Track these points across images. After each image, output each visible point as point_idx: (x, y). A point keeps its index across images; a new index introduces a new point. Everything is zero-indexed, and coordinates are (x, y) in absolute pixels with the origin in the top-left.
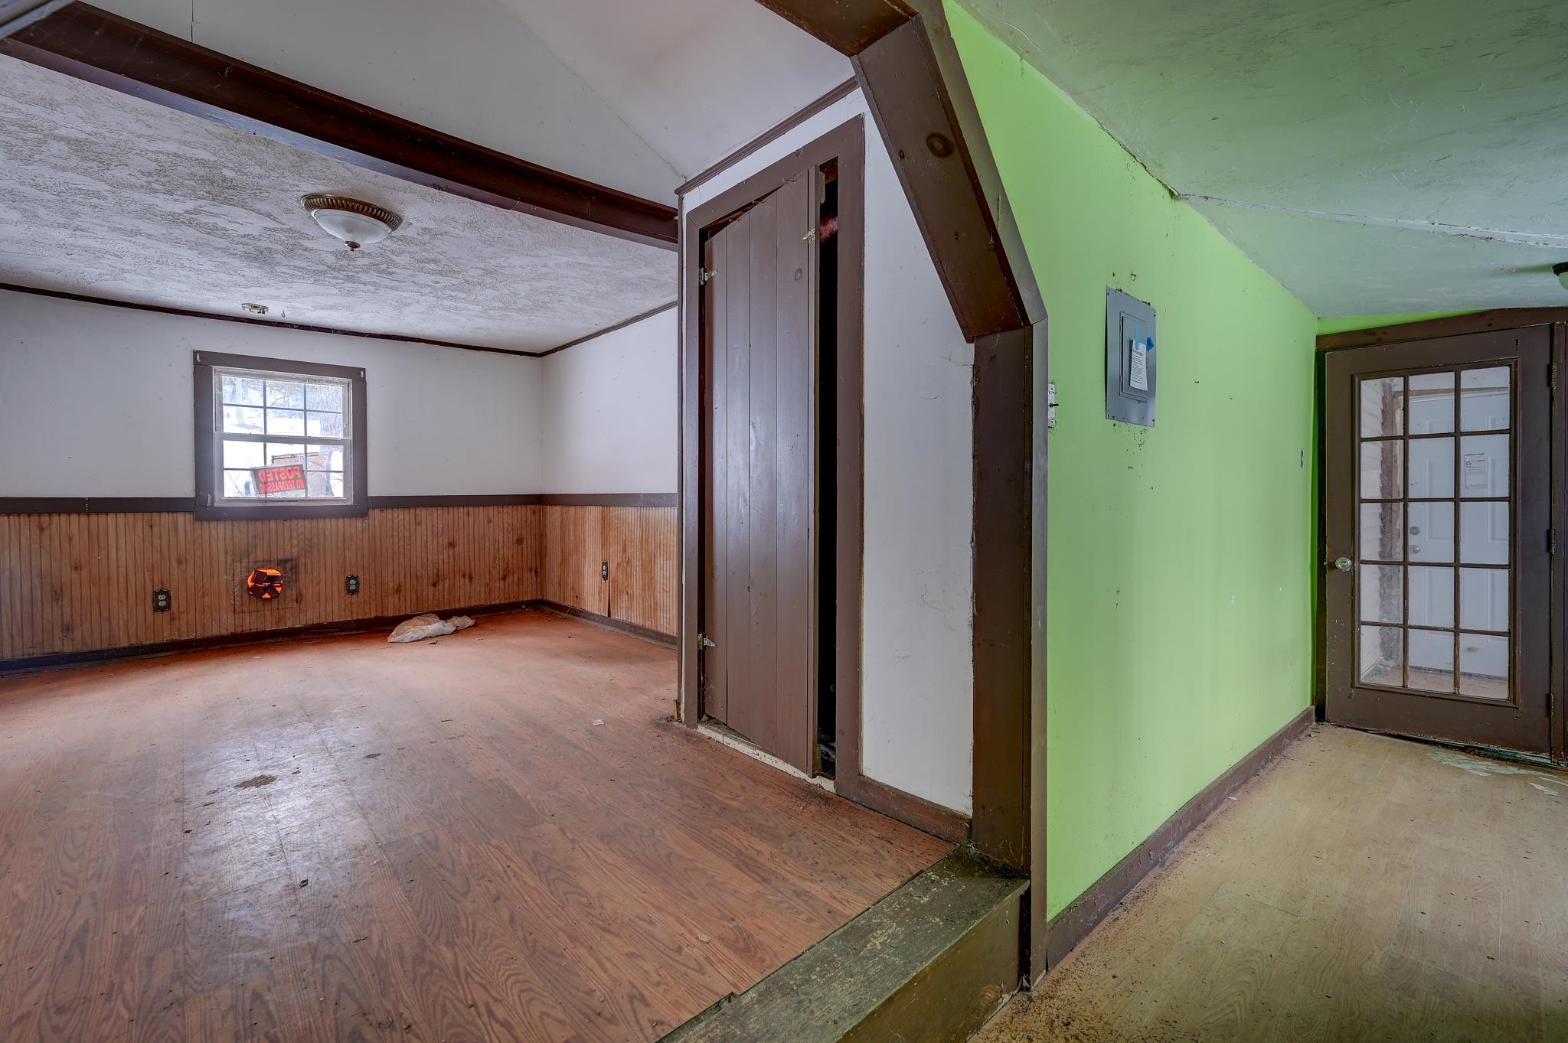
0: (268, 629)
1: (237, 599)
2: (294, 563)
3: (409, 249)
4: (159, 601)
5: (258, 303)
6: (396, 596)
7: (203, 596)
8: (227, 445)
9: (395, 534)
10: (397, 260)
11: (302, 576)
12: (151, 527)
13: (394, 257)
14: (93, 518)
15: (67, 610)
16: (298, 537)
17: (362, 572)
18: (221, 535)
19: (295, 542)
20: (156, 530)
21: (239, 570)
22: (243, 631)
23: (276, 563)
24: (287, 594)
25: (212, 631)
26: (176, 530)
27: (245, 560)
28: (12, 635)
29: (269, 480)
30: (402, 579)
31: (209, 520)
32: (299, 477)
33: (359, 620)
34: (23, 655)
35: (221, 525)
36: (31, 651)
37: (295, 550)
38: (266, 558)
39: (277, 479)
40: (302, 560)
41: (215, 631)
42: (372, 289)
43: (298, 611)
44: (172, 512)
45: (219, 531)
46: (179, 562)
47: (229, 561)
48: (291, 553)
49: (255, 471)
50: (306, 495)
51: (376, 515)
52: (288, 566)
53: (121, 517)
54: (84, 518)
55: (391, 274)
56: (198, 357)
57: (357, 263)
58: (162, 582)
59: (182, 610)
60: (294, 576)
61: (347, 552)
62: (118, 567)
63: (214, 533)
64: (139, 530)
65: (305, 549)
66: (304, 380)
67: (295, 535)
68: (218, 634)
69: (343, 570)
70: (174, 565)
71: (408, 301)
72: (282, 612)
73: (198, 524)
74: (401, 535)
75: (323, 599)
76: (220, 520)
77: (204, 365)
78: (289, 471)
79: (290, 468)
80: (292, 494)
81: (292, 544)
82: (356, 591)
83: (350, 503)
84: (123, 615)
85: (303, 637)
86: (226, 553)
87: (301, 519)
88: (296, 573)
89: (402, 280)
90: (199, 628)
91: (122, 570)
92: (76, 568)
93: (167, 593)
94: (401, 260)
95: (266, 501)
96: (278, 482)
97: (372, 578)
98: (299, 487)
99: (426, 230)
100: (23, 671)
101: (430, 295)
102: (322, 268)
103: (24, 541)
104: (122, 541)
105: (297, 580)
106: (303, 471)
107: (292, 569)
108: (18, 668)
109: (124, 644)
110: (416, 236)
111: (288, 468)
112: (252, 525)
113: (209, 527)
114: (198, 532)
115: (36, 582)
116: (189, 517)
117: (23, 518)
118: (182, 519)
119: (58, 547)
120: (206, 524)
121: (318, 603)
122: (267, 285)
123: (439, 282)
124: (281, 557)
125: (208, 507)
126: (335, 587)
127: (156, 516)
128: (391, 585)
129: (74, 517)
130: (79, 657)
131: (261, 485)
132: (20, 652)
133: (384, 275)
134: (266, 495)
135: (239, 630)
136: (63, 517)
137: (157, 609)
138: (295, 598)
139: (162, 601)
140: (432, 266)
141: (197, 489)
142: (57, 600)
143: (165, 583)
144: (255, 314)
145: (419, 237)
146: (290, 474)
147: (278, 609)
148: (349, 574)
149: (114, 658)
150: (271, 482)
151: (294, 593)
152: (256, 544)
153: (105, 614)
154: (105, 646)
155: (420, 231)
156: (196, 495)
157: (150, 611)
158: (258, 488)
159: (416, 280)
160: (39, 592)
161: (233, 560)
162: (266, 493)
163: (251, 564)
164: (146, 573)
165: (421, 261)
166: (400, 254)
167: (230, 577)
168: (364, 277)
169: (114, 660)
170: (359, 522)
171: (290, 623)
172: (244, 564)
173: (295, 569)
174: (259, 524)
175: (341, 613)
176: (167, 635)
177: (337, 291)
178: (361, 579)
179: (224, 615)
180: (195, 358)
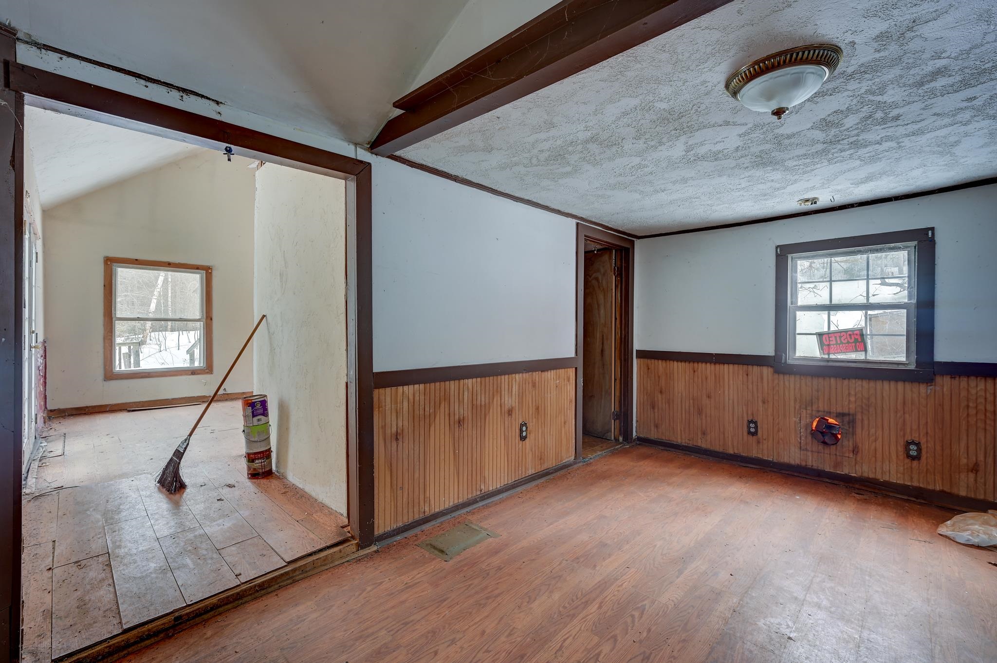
0: (827, 469)
1: (803, 438)
2: (851, 417)
3: (886, 78)
4: (750, 427)
5: (806, 196)
6: (972, 476)
7: (778, 431)
8: (800, 314)
9: (971, 405)
10: (886, 98)
11: (859, 431)
12: (747, 375)
13: (879, 98)
14: (717, 366)
15: (704, 421)
16: (856, 395)
17: (925, 440)
18: (792, 386)
19: (852, 399)
20: (750, 377)
21: (805, 415)
22: (806, 465)
23: (835, 415)
24: (844, 444)
25: (784, 458)
26: (762, 379)
27: (809, 408)
28: (681, 430)
29: (831, 343)
30: (981, 458)
31: (784, 373)
32: (859, 340)
33: (920, 488)
34: (685, 443)
35: (792, 378)
36: (688, 442)
37: (852, 406)
38: (826, 409)
39: (839, 342)
40: (859, 417)
41: (786, 459)
42: (893, 144)
43: (854, 462)
44: (760, 366)
45: (791, 382)
46: (764, 402)
47: (797, 407)
48: (849, 408)
49: (820, 335)
50: (866, 357)
51: (945, 383)
52: (846, 419)
53: (731, 366)
54: (713, 366)
55: (897, 118)
56: (779, 250)
57: (847, 126)
58: (753, 415)
59: (764, 438)
60: (851, 430)
61: (907, 416)
62: (729, 399)
63: (787, 383)
64: (741, 377)
65: (862, 406)
66: (866, 252)
67: (853, 393)
68: (788, 462)
69: (902, 433)
70: (760, 404)
71: (952, 139)
72: (839, 458)
73: (776, 376)
74: (981, 407)
75: (879, 455)
76: (792, 374)
77: (783, 254)
78: (850, 335)
79: (851, 333)
80: (853, 356)
81: (849, 400)
82: (918, 458)
83: (912, 367)
84: (731, 432)
85: (857, 486)
86: (795, 400)
87: (859, 379)
88: (853, 427)
89: (918, 119)
90: (775, 454)
91: (731, 402)
92: (709, 397)
93: (755, 423)
94: (893, 95)
95: (828, 361)
96: (839, 344)
97: (938, 448)
98: (859, 350)
99: (883, 38)
100: (684, 452)
101: (976, 119)
102: (820, 147)
103: (687, 378)
104: (731, 382)
105: (854, 433)
106: (863, 335)
107: (849, 423)
108: (682, 450)
109: (731, 452)
110: (877, 55)
111: (849, 333)
112: (815, 381)
113: (784, 379)
114: (776, 382)
115: (691, 401)
116: (770, 370)
117: (687, 364)
118: (766, 371)
119: (701, 382)
120: (781, 376)
121: (874, 459)
122: (796, 181)
123: (975, 98)
124: (839, 410)
125: (783, 364)
126: (893, 448)
127: (750, 367)
128: (964, 461)
129: (708, 365)
130: (708, 452)
131: (825, 347)
132: (684, 441)
133: (889, 124)
134: (829, 356)
135: (803, 464)
136: (704, 365)
137: (749, 433)
138: (851, 449)
139: (753, 429)
140: (941, 82)
141: (776, 351)
142: (700, 414)
143: (754, 416)
144: (809, 207)
145: (882, 54)
146: (851, 338)
147: (836, 455)
148: (909, 438)
149: (725, 459)
150: (834, 345)
151: (851, 444)
152: (818, 396)
153: (722, 430)
154: (721, 450)
155: (876, 45)
156: (775, 354)
157: (745, 433)
158: (822, 349)
159: (937, 110)
160: (692, 409)
161: (800, 407)
162: (829, 354)
163: (814, 413)
164: (744, 407)
165: (921, 84)
166: (882, 90)
167: (798, 420)
168: (870, 136)
169: (725, 460)
170: (923, 388)
171: (845, 470)
172: (808, 411)
173: (852, 422)
174: (821, 380)
175: (899, 475)
176: (755, 453)
177: (858, 162)
178: (924, 446)
179: (793, 449)
180: (777, 251)
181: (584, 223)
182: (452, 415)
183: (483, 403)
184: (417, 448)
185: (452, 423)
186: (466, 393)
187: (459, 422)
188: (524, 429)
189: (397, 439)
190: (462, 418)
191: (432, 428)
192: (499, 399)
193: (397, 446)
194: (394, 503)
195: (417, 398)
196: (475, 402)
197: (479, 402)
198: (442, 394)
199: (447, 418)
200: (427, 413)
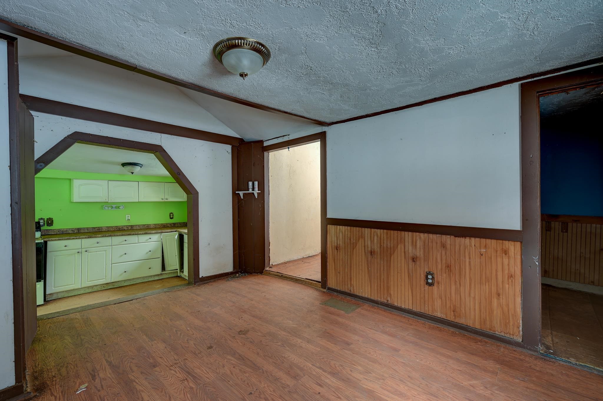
181: (533, 80)
182: (366, 247)
183: (389, 247)
184: (346, 257)
185: (366, 252)
186: (376, 237)
187: (371, 252)
188: (430, 277)
189: (337, 249)
190: (373, 251)
191: (355, 250)
192: (403, 247)
193: (337, 252)
194: (336, 277)
195: (346, 233)
196: (382, 244)
197: (385, 246)
198: (360, 234)
199: (363, 248)
200: (352, 242)
